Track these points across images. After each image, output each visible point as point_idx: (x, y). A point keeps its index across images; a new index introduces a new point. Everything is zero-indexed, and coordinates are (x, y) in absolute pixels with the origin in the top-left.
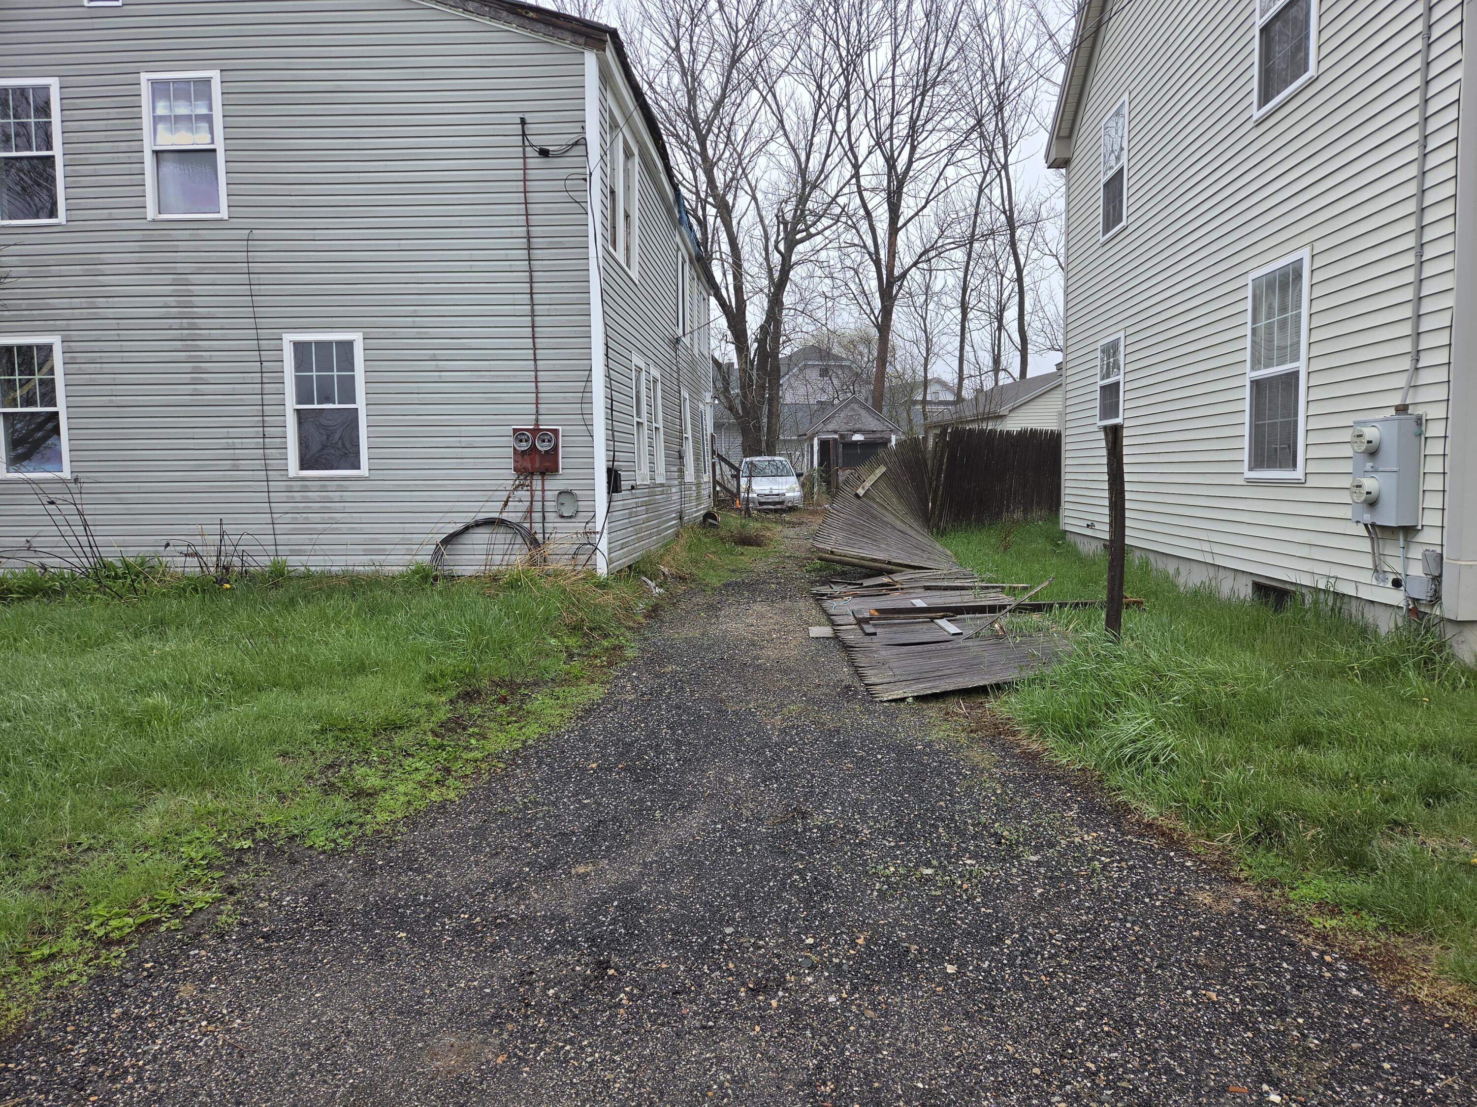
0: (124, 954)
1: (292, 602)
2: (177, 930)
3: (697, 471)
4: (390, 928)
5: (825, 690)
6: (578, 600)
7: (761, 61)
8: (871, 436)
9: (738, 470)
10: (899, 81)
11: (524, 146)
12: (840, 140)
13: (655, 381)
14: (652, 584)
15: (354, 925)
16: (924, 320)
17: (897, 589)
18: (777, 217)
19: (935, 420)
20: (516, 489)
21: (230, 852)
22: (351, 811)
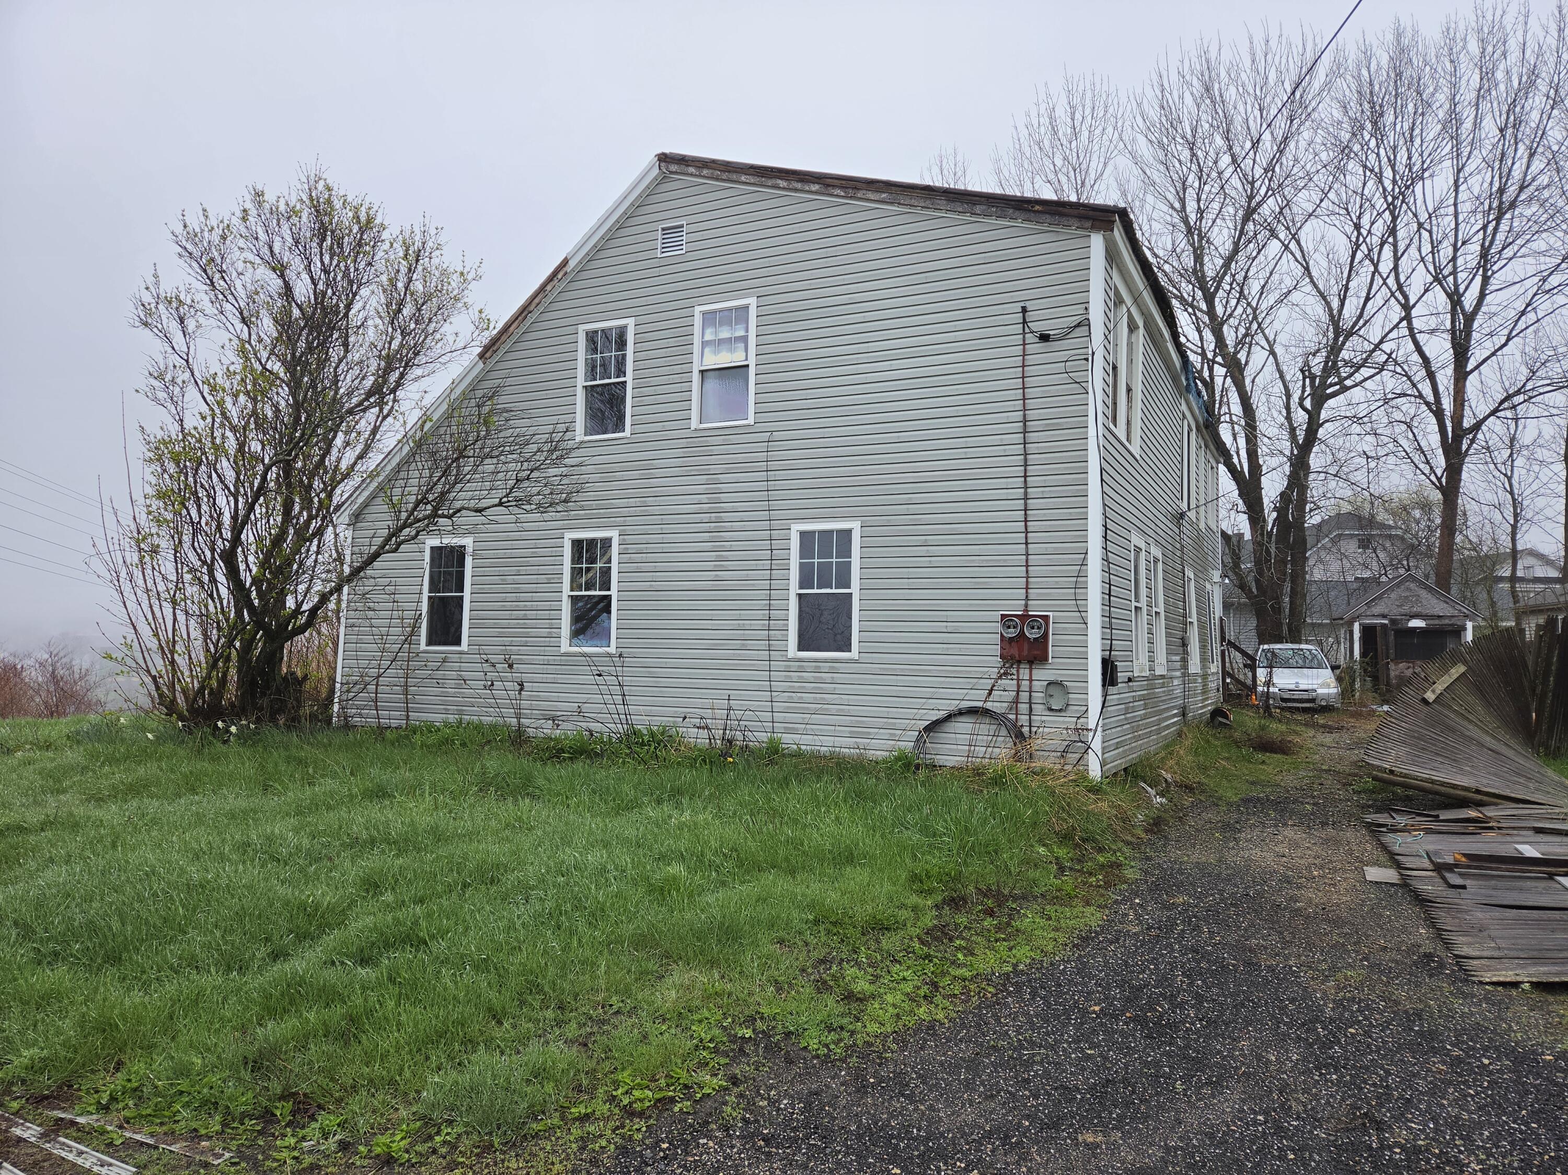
0: (644, 1129)
1: (786, 781)
2: (688, 1113)
3: (1204, 660)
4: (884, 1160)
5: (1394, 955)
6: (1069, 804)
7: (1282, 209)
8: (1437, 622)
9: (1253, 659)
10: (1464, 208)
11: (1024, 333)
12: (1384, 280)
13: (1156, 560)
14: (1152, 792)
15: (848, 1147)
16: (1510, 479)
17: (1491, 828)
18: (1302, 371)
19: (1531, 603)
20: (1000, 678)
21: (734, 1039)
22: (843, 1015)
